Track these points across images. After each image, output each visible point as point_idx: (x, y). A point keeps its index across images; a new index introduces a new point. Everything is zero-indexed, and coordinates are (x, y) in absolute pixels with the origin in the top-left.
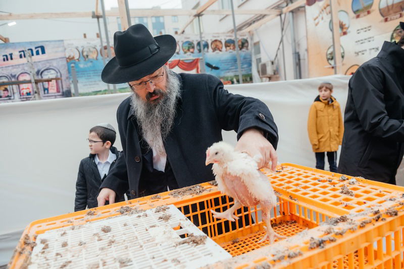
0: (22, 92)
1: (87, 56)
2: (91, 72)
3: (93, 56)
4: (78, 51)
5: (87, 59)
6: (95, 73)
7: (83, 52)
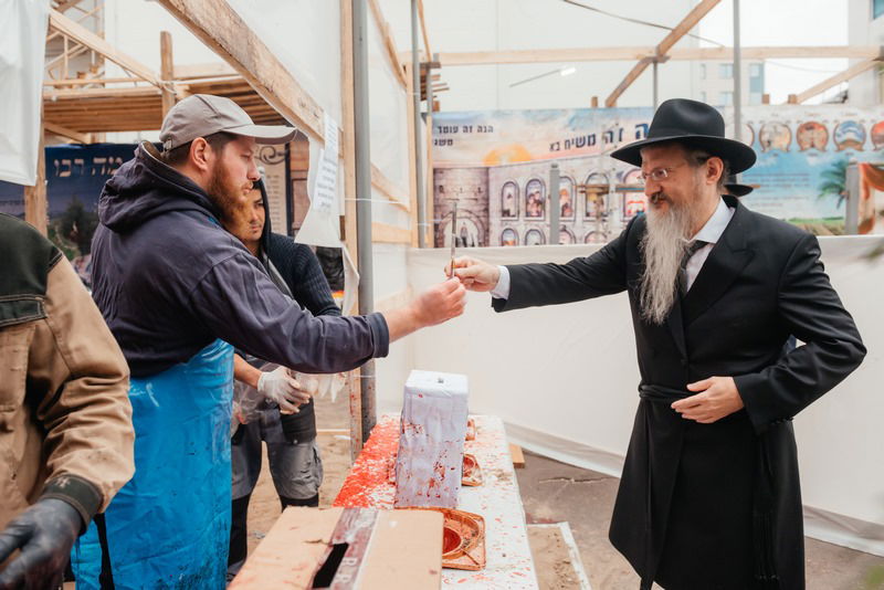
0: (628, 208)
1: (769, 142)
2: (772, 178)
3: (781, 142)
4: (753, 132)
5: (767, 149)
6: (778, 180)
7: (761, 133)
